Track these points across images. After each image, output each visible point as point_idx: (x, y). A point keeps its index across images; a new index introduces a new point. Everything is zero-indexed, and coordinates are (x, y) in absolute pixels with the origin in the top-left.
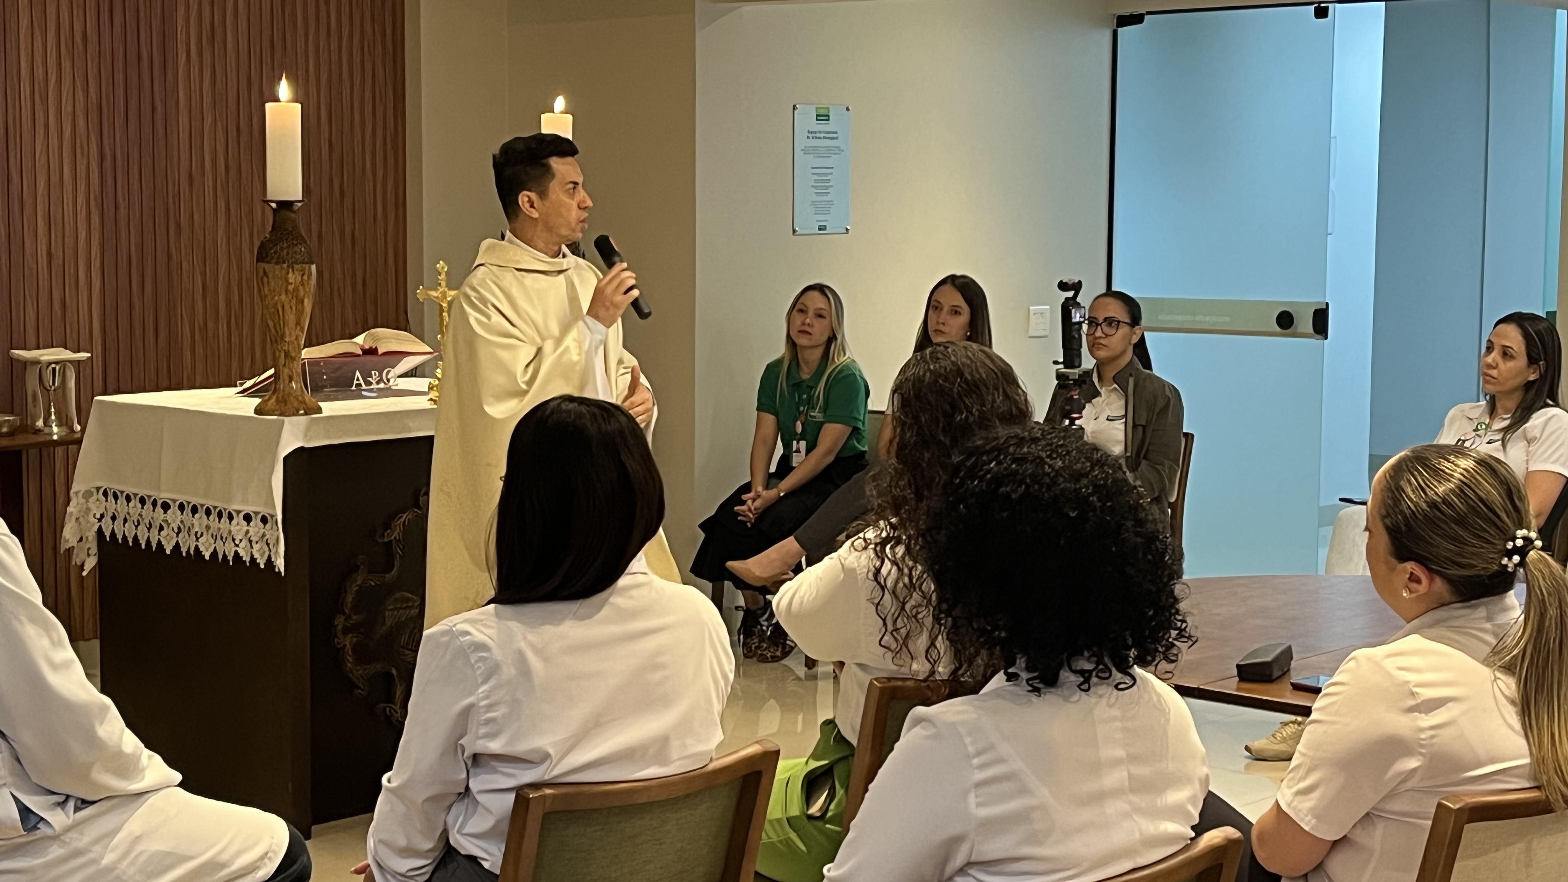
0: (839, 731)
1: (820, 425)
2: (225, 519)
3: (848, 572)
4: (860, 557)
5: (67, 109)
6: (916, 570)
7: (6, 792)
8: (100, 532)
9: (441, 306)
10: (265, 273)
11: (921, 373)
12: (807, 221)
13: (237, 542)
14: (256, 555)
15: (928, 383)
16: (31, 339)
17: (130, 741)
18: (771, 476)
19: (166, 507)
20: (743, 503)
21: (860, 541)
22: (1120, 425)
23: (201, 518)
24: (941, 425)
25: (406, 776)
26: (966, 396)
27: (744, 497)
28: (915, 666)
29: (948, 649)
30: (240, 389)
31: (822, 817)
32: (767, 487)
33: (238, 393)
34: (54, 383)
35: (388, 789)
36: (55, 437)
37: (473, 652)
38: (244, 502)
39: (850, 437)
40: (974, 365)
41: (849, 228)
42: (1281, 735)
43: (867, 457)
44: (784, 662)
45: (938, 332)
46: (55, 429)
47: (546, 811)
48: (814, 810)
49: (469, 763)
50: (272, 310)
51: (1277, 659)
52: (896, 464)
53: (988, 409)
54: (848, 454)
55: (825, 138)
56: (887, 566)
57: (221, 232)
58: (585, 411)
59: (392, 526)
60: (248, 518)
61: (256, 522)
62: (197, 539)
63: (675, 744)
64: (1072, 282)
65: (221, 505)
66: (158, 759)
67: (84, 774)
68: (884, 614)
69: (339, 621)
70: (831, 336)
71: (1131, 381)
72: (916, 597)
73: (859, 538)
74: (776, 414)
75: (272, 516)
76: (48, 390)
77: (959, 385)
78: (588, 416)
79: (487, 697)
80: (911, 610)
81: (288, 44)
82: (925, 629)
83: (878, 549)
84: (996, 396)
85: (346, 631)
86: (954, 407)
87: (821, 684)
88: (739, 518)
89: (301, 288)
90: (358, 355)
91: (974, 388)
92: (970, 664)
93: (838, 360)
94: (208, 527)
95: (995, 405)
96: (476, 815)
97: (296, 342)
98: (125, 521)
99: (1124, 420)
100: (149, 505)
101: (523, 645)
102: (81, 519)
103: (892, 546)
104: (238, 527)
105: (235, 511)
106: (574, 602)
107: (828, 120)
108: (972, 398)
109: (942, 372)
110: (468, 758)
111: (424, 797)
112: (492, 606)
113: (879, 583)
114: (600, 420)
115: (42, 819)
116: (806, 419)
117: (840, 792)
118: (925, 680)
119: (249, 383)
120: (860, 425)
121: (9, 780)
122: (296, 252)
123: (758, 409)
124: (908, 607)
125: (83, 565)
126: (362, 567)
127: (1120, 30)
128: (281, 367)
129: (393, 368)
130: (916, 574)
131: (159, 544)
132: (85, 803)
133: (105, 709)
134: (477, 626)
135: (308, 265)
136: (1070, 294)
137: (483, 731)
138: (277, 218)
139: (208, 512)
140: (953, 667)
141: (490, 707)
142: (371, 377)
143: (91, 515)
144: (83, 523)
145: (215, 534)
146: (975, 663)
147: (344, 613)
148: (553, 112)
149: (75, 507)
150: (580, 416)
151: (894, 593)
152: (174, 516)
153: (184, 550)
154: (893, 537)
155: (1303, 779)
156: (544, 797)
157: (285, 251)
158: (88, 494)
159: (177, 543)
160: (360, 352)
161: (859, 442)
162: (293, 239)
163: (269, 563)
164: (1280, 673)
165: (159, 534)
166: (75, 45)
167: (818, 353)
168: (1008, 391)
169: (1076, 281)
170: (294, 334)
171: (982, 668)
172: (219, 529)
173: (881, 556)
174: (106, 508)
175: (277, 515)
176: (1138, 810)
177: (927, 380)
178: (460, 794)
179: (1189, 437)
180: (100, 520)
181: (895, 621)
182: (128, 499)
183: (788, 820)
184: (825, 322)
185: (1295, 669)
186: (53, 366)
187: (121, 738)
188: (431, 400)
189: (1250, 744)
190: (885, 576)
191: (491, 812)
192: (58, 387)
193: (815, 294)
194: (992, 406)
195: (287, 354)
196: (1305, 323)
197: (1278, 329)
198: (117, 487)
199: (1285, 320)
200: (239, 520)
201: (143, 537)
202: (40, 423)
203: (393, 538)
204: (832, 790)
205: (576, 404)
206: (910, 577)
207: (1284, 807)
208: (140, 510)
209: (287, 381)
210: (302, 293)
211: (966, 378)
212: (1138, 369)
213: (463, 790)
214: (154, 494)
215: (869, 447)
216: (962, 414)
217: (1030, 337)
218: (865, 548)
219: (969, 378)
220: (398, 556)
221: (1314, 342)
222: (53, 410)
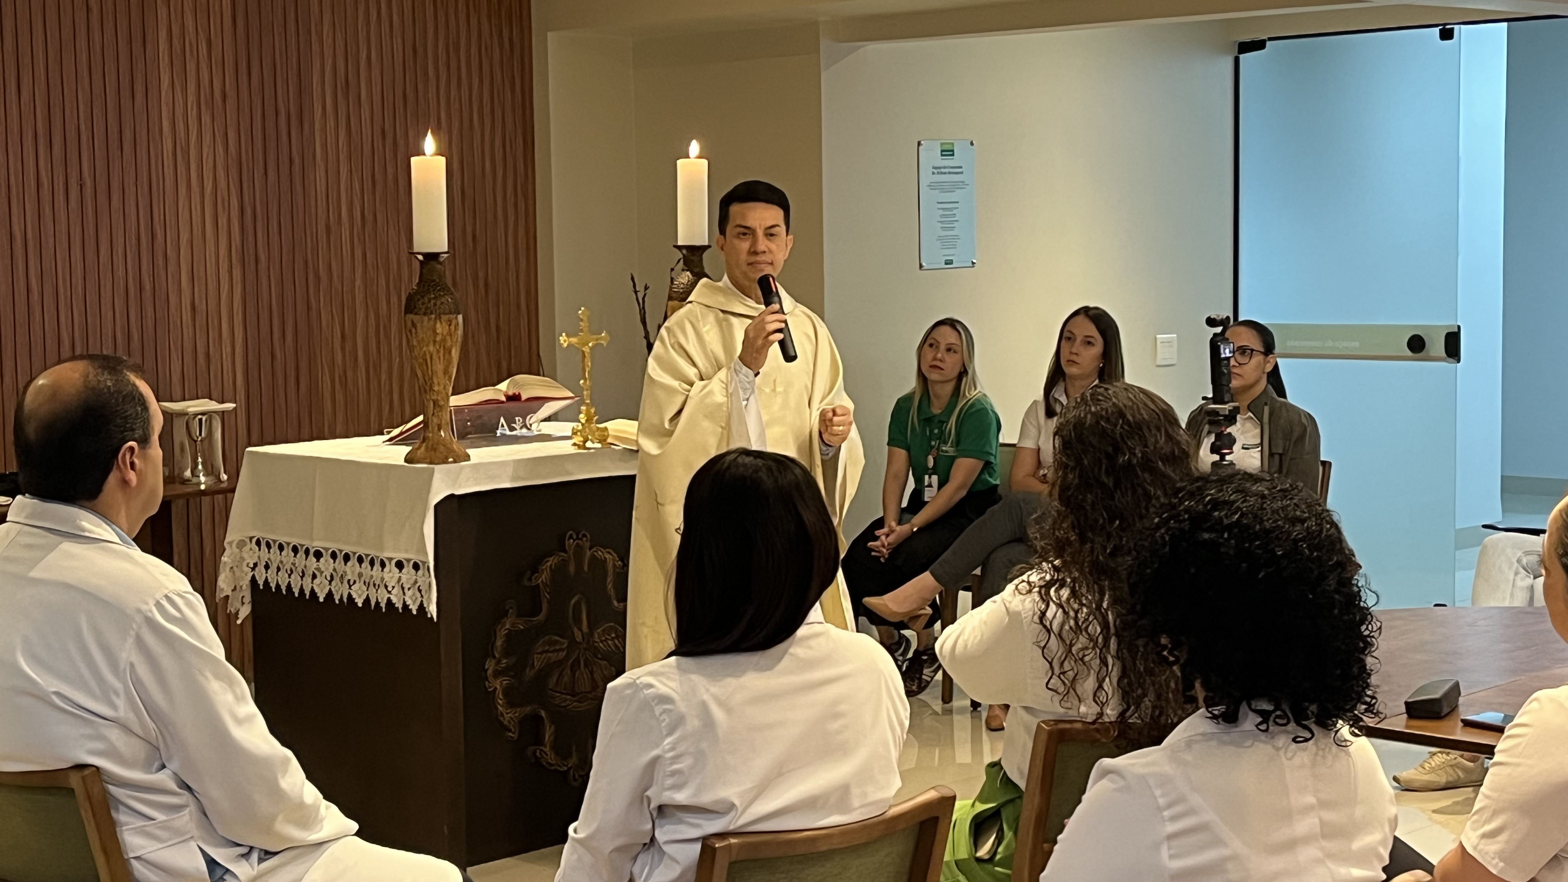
0: (1005, 773)
1: (953, 459)
2: (377, 566)
3: (1013, 616)
4: (1025, 600)
5: (208, 166)
6: (1082, 613)
7: (193, 845)
8: (253, 580)
9: (583, 352)
10: (414, 325)
11: (1082, 415)
12: (933, 257)
13: (390, 589)
14: (409, 602)
15: (1090, 424)
16: (177, 391)
17: (311, 793)
18: (903, 511)
19: (318, 555)
20: (876, 538)
21: (1024, 584)
22: (1256, 454)
23: (353, 566)
24: (1104, 467)
25: (594, 826)
26: (1128, 438)
27: (877, 533)
28: (1083, 709)
29: (1116, 691)
30: (387, 437)
31: (991, 860)
32: (900, 522)
33: (384, 442)
34: (200, 434)
35: (574, 839)
36: (203, 487)
37: (657, 704)
38: (395, 550)
39: (982, 472)
40: (1135, 407)
41: (974, 261)
42: (1429, 765)
43: (1000, 490)
44: (920, 696)
45: (1070, 363)
46: (203, 479)
47: (733, 859)
48: (983, 852)
49: (655, 814)
50: (421, 360)
51: (1446, 695)
52: (1060, 506)
53: (1151, 451)
54: (980, 487)
55: (950, 173)
56: (1052, 609)
57: (358, 282)
58: (761, 464)
59: (540, 570)
60: (400, 565)
61: (408, 569)
62: (350, 586)
63: (855, 791)
64: (1220, 318)
65: (373, 553)
66: (334, 808)
67: (268, 828)
68: (1050, 657)
69: (490, 666)
70: (962, 370)
71: (1266, 409)
72: (1083, 640)
73: (1023, 581)
74: (908, 450)
75: (424, 563)
76: (195, 441)
77: (1122, 427)
78: (764, 470)
79: (672, 749)
80: (1078, 654)
81: (421, 94)
82: (1092, 672)
83: (1043, 592)
84: (1159, 437)
85: (497, 674)
86: (1117, 450)
87: (956, 718)
88: (873, 554)
89: (448, 338)
90: (503, 402)
91: (1137, 429)
92: (1138, 707)
93: (969, 393)
94: (360, 575)
95: (1158, 446)
96: (662, 866)
97: (444, 392)
98: (279, 569)
99: (1260, 449)
100: (301, 554)
101: (706, 697)
102: (235, 568)
103: (1056, 588)
104: (391, 575)
105: (388, 558)
106: (754, 653)
107: (953, 155)
108: (1133, 438)
109: (1104, 413)
110: (654, 809)
111: (611, 848)
112: (673, 658)
113: (1045, 627)
114: (776, 474)
115: (228, 870)
116: (938, 453)
117: (1008, 835)
118: (1094, 723)
119: (396, 432)
120: (992, 459)
121: (196, 833)
122: (442, 303)
123: (888, 444)
124: (1074, 650)
125: (237, 613)
126: (511, 611)
127: (1242, 56)
128: (430, 416)
129: (535, 413)
130: (1082, 616)
131: (313, 592)
132: (268, 854)
133: (287, 760)
134: (660, 678)
135: (455, 316)
136: (1219, 329)
137: (669, 782)
138: (424, 271)
139: (360, 560)
140: (1120, 709)
141: (676, 759)
142: (515, 423)
143: (245, 564)
144: (238, 574)
145: (367, 581)
146: (1143, 705)
147: (494, 657)
148: (689, 158)
149: (229, 557)
150: (757, 470)
151: (1060, 635)
152: (327, 564)
153: (337, 598)
154: (1057, 580)
155: (1487, 821)
156: (730, 846)
157: (432, 302)
158: (241, 544)
159: (330, 590)
160: (504, 399)
161: (991, 477)
162: (439, 290)
163: (422, 608)
164: (1449, 710)
165: (312, 583)
166: (215, 102)
167: (949, 388)
168: (1170, 431)
169: (1225, 317)
170: (442, 383)
171: (1150, 710)
172: (372, 576)
173: (1045, 599)
174: (259, 557)
175: (429, 563)
176: (1330, 856)
177: (1088, 422)
178: (645, 845)
179: (1327, 465)
180: (253, 569)
181: (1062, 664)
182: (281, 548)
183: (957, 863)
184: (957, 357)
185: (1463, 704)
186: (200, 417)
187: (302, 791)
188: (575, 444)
189: (1397, 774)
190: (1050, 619)
191: (678, 862)
192: (205, 438)
193: (946, 330)
194: (1155, 447)
195: (435, 403)
196: (1438, 346)
197: (1409, 353)
198: (271, 537)
199: (1417, 344)
200: (391, 567)
201: (296, 585)
202: (188, 473)
203: (540, 581)
204: (1000, 833)
205: (752, 458)
206: (1076, 619)
207: (1470, 850)
208: (292, 559)
209: (436, 428)
210: (449, 343)
211: (1128, 420)
212: (1273, 398)
213: (648, 841)
214: (307, 543)
215: (1001, 480)
216: (1125, 455)
217: (1158, 366)
218: (1030, 591)
219: (1131, 418)
220: (546, 600)
221: (1446, 366)
222: (200, 460)
